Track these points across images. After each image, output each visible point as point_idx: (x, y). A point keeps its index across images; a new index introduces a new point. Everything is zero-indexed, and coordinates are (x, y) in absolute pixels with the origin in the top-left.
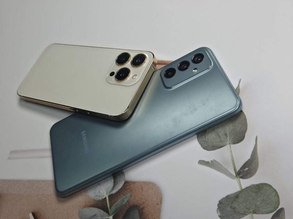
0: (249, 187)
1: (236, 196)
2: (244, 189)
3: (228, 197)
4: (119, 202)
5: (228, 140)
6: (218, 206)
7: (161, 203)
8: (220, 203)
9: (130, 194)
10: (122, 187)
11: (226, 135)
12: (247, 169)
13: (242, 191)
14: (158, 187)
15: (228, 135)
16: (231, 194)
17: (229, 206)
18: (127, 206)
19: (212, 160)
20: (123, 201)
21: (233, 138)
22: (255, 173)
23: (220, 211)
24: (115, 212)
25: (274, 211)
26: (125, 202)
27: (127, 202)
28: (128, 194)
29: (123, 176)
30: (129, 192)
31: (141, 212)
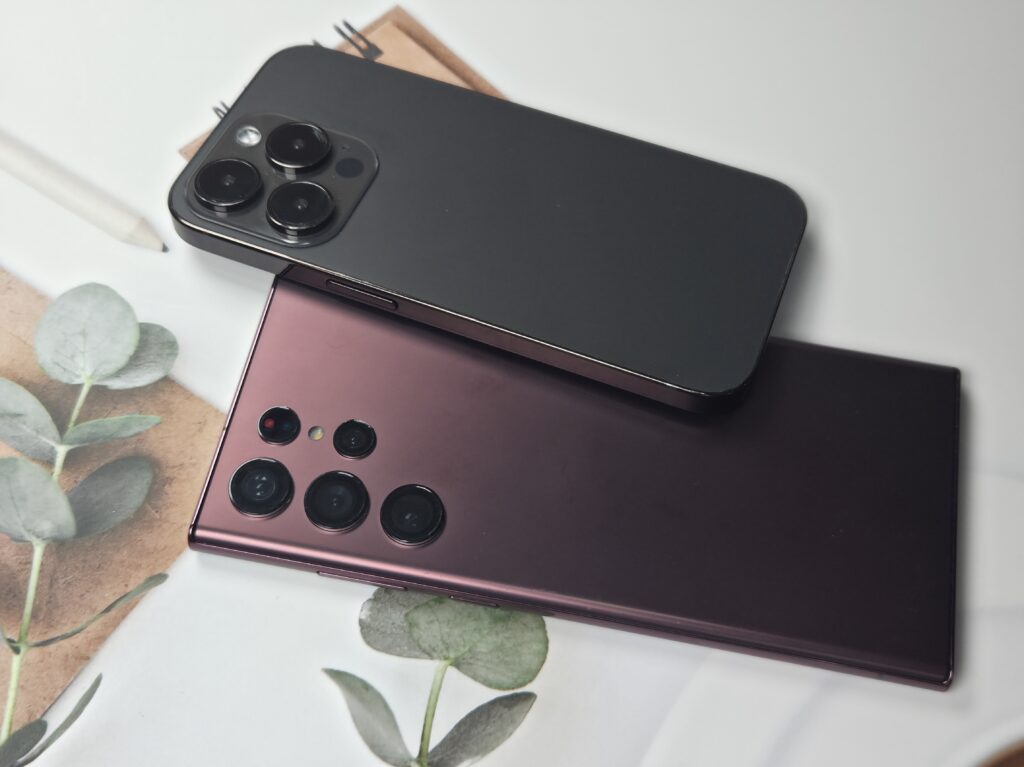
4: (113, 422)
6: (376, 594)
9: (154, 418)
10: (149, 385)
18: (130, 447)
20: (125, 425)
24: (84, 442)
25: (508, 688)
26: (131, 432)
27: (132, 436)
28: (152, 416)
29: (169, 355)
30: (160, 413)
31: (156, 487)
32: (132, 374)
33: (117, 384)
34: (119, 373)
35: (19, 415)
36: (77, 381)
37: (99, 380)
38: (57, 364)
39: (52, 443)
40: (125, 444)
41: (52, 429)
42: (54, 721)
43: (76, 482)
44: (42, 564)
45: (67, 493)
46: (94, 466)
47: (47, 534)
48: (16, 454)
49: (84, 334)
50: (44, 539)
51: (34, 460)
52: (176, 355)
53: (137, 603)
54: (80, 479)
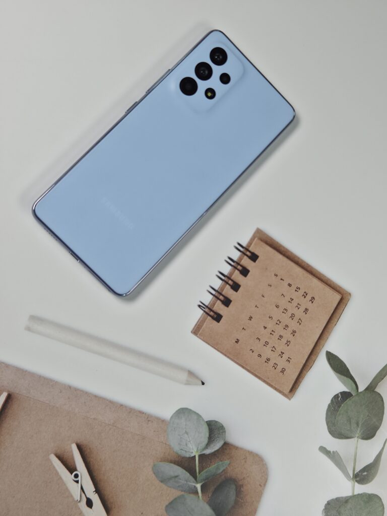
0: (361, 494)
1: (347, 500)
2: (355, 495)
3: (337, 499)
4: (213, 468)
5: (358, 432)
6: (325, 506)
7: (265, 485)
8: (329, 503)
9: (227, 462)
10: (220, 448)
11: (357, 424)
12: (365, 473)
13: (354, 497)
14: (266, 464)
15: (360, 426)
16: (342, 497)
17: (336, 509)
18: (223, 477)
19: (335, 451)
20: (218, 468)
21: (363, 432)
22: (372, 480)
23: (325, 512)
24: (206, 480)
26: (221, 471)
27: (222, 472)
28: (226, 461)
29: (223, 432)
30: (228, 459)
31: (238, 490)
32: (212, 445)
33: (208, 452)
34: (208, 445)
35: (176, 477)
36: (192, 455)
37: (200, 452)
38: (181, 449)
39: (194, 484)
40: (221, 476)
41: (191, 478)
43: (209, 497)
45: (207, 503)
46: (212, 488)
48: (183, 493)
49: (186, 433)
51: (190, 493)
52: (225, 432)
54: (210, 496)
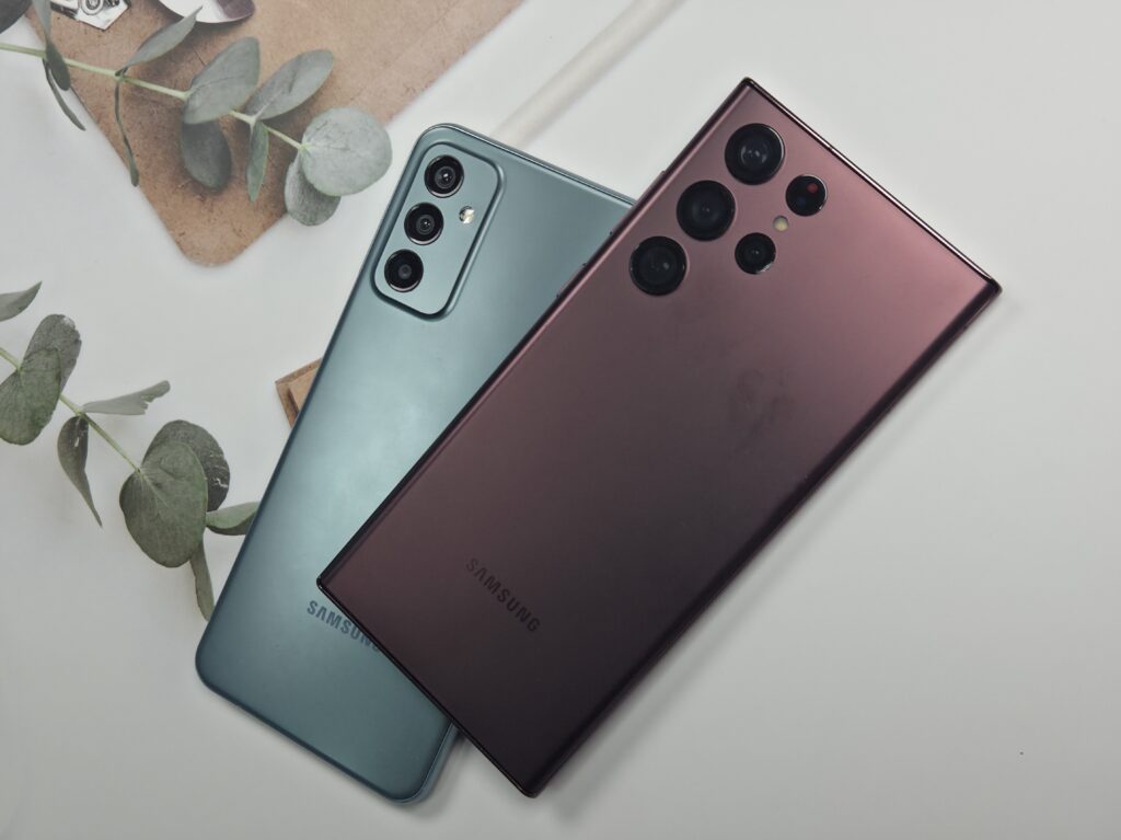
0: (51, 413)
1: (60, 379)
2: (57, 401)
3: (72, 363)
5: (148, 481)
6: (77, 332)
7: (178, 243)
8: (77, 342)
9: (255, 196)
10: (283, 194)
11: (158, 485)
12: (77, 444)
15: (153, 488)
16: (69, 373)
17: (59, 349)
18: (238, 172)
19: (146, 411)
20: (256, 172)
21: (140, 488)
22: (59, 448)
23: (68, 326)
24: (253, 139)
26: (249, 176)
27: (246, 176)
28: (257, 194)
29: (305, 218)
30: (258, 201)
31: (201, 189)
32: (297, 184)
33: (292, 171)
34: (301, 174)
36: (305, 139)
37: (300, 156)
38: (326, 124)
39: (260, 113)
42: (67, 96)
44: (171, 97)
46: (232, 144)
47: (191, 103)
49: (345, 149)
50: (188, 100)
52: (303, 223)
53: (124, 161)
54: (225, 132)
